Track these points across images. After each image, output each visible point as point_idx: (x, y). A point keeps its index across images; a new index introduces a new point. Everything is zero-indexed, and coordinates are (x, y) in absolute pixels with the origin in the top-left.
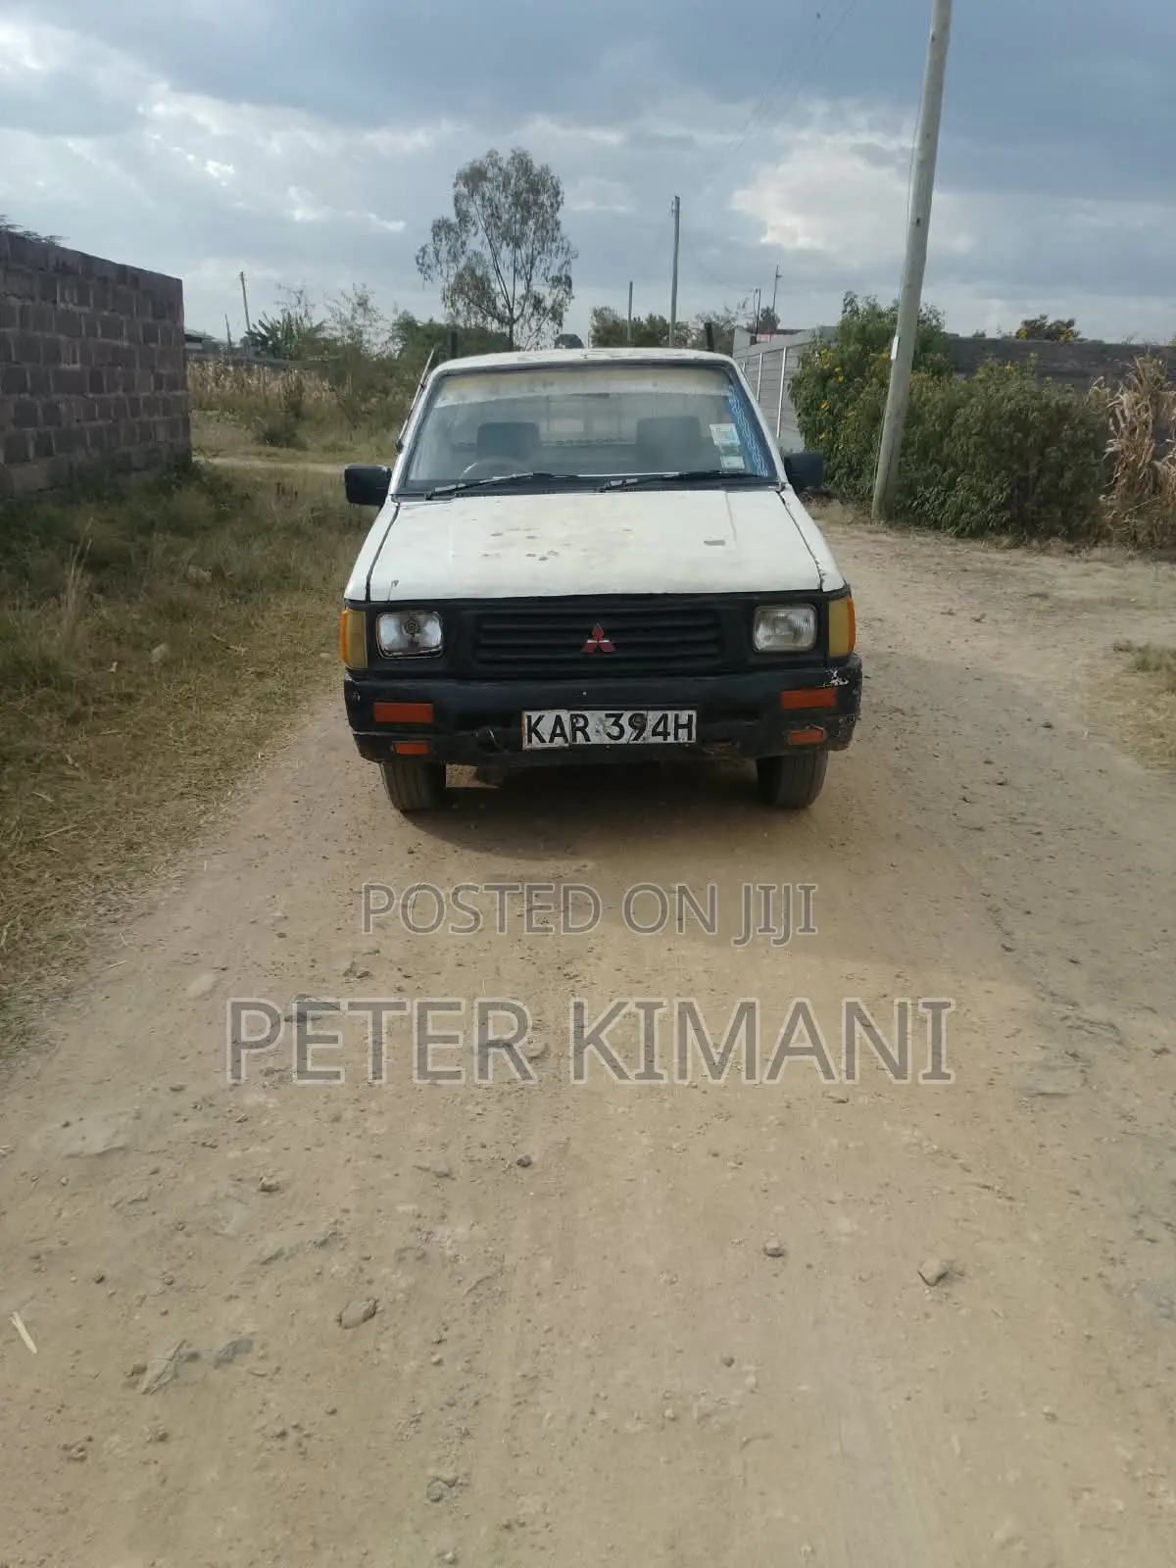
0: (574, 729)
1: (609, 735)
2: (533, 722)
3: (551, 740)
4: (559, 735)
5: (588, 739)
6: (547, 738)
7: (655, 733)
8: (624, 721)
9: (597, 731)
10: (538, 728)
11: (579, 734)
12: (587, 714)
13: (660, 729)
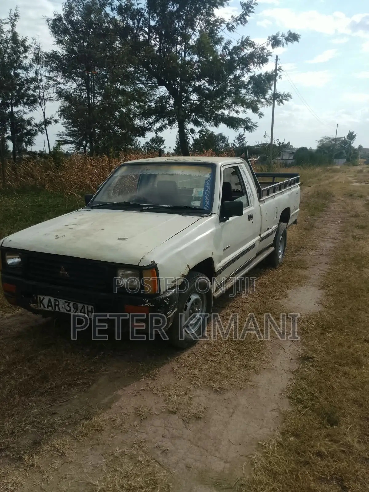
0: (55, 305)
1: (66, 309)
2: (41, 300)
3: (48, 308)
4: (50, 306)
5: (59, 310)
6: (46, 306)
7: (81, 312)
8: (71, 305)
9: (63, 307)
10: (43, 302)
11: (57, 307)
12: (59, 300)
13: (83, 311)
